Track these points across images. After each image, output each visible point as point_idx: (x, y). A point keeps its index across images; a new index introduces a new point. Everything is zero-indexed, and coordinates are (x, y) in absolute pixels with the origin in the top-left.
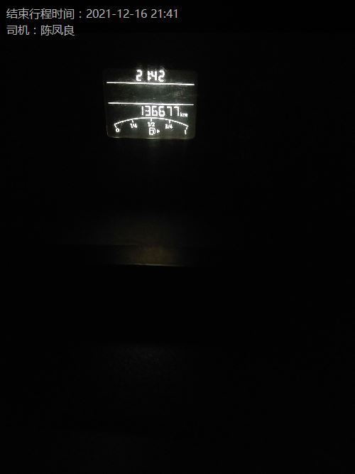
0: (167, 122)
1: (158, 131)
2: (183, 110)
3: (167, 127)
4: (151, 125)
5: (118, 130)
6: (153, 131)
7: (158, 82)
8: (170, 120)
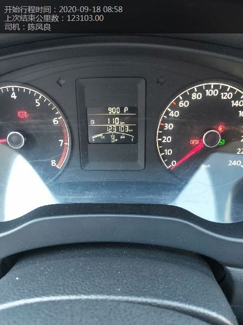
1: (116, 140)
2: (130, 128)
3: (121, 137)
4: (113, 137)
5: (94, 140)
6: (113, 140)
7: (116, 113)
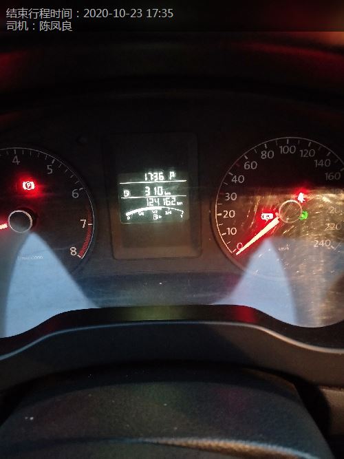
0: (167, 210)
1: (160, 217)
3: (167, 213)
4: (155, 212)
5: (129, 218)
6: (157, 217)
7: (158, 180)
8: (169, 208)
